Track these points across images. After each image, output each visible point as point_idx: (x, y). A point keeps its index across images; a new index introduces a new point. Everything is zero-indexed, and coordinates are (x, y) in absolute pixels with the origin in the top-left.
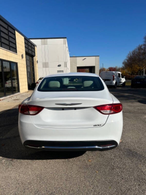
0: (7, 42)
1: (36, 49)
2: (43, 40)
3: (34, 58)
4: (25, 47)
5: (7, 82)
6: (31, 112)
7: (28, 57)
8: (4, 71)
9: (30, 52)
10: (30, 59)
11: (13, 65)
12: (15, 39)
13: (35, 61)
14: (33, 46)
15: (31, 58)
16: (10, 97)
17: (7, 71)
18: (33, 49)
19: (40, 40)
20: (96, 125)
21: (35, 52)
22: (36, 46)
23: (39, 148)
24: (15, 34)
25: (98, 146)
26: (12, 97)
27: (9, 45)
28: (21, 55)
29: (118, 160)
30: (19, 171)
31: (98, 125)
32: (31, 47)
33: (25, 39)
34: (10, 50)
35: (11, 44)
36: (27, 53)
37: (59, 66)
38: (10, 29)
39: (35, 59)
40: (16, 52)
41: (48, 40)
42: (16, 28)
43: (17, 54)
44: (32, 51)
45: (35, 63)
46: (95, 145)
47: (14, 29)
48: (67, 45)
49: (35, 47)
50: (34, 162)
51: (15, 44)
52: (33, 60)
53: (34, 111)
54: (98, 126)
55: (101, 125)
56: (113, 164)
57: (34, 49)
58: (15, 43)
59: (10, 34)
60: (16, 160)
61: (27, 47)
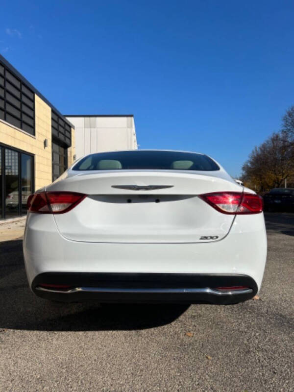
0: (17, 114)
1: (74, 133)
3: (69, 149)
4: (53, 127)
5: (11, 195)
6: (56, 208)
7: (57, 147)
8: (7, 174)
9: (61, 137)
10: (60, 151)
11: (26, 158)
12: (33, 110)
13: (71, 156)
14: (67, 127)
15: (62, 149)
16: (13, 222)
17: (13, 174)
18: (67, 133)
19: (82, 118)
20: (206, 238)
21: (70, 139)
22: (74, 128)
23: (69, 291)
24: (33, 101)
25: (212, 288)
26: (18, 221)
27: (20, 120)
28: (43, 141)
29: (257, 334)
30: (17, 353)
31: (212, 238)
32: (64, 128)
33: (54, 112)
34: (21, 128)
35: (25, 118)
36: (55, 140)
38: (24, 90)
39: (71, 152)
40: (34, 134)
41: (98, 118)
42: (36, 90)
43: (35, 139)
44: (65, 136)
45: (71, 159)
46: (205, 287)
47: (33, 92)
48: (134, 130)
49: (72, 129)
50: (56, 336)
51: (33, 118)
52: (66, 153)
53: (62, 204)
54: (211, 240)
55: (217, 237)
56: (246, 342)
57: (70, 132)
58: (32, 116)
59: (24, 99)
60: (12, 330)
61: (56, 127)
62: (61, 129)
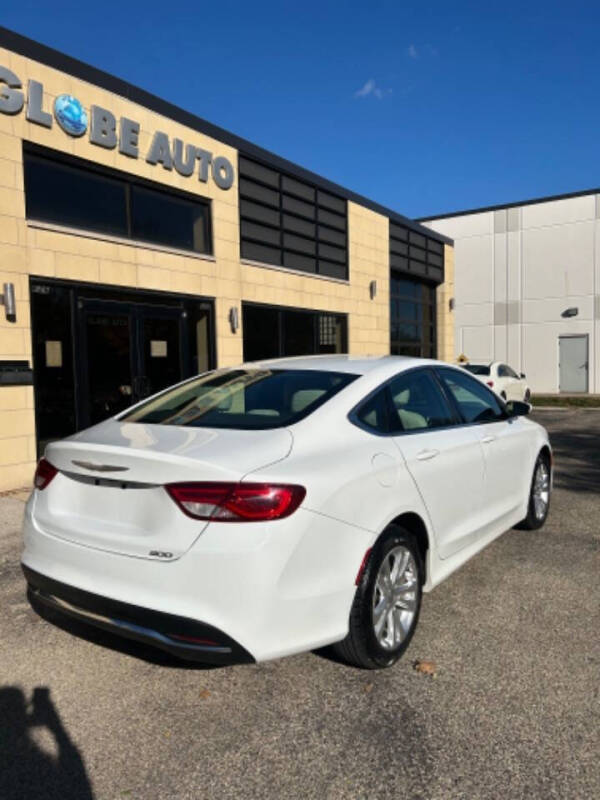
0: (309, 247)
2: (504, 211)
3: (439, 289)
4: (392, 253)
9: (417, 269)
12: (345, 231)
13: (443, 302)
14: (432, 246)
15: (426, 290)
18: (432, 256)
20: (157, 553)
21: (441, 269)
22: (451, 244)
27: (317, 258)
28: (368, 285)
31: (164, 555)
32: (426, 250)
33: (395, 223)
34: (317, 271)
35: (324, 252)
37: (568, 314)
38: (324, 200)
39: (443, 294)
40: (346, 277)
41: (525, 209)
43: (348, 285)
44: (428, 265)
45: (443, 308)
47: (344, 197)
49: (446, 247)
51: (344, 248)
52: (433, 297)
55: (171, 555)
57: (441, 255)
58: (342, 243)
59: (324, 217)
61: (404, 253)
62: (415, 253)
